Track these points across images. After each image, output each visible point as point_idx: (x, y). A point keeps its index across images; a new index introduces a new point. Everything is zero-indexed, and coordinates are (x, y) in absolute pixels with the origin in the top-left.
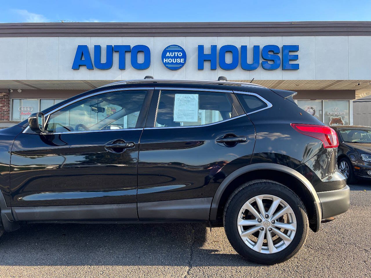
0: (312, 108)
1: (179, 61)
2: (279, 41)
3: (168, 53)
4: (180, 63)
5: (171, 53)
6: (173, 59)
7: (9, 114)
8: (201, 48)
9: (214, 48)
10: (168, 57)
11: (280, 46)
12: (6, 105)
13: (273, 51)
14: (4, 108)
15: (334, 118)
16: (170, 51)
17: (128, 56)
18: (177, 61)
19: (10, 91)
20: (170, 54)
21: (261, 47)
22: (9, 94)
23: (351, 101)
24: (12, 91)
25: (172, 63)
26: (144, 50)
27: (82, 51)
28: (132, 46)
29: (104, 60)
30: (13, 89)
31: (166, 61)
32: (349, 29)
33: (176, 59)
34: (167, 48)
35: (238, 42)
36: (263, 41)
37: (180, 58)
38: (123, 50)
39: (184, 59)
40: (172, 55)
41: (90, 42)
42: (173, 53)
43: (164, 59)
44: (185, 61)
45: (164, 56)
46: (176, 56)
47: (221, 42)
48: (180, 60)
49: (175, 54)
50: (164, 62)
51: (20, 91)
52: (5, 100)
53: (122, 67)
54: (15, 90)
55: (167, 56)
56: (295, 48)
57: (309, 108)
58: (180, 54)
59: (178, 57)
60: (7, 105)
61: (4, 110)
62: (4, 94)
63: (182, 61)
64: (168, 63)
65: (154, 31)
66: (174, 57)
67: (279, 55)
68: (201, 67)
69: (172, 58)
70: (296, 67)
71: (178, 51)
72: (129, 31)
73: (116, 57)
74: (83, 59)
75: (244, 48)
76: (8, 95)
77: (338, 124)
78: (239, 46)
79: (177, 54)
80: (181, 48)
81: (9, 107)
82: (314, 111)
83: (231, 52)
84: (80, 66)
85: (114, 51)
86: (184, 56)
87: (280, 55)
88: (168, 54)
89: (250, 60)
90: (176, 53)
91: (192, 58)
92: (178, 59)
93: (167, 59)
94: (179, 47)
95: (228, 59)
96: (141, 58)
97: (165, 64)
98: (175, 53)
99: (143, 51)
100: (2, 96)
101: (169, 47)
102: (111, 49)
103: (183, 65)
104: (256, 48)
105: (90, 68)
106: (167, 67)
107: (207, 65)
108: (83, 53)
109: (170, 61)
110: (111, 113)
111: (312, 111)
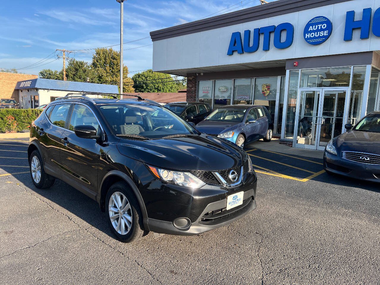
1: (322, 34)
3: (311, 27)
4: (324, 36)
6: (316, 33)
7: (196, 92)
8: (350, 14)
9: (367, 11)
10: (311, 32)
12: (193, 86)
17: (273, 36)
18: (320, 34)
22: (196, 77)
24: (197, 75)
25: (315, 38)
28: (276, 26)
29: (252, 43)
30: (198, 73)
31: (308, 37)
33: (319, 33)
34: (310, 21)
37: (324, 30)
38: (269, 31)
39: (328, 31)
40: (315, 28)
42: (317, 26)
43: (306, 34)
44: (329, 33)
45: (306, 31)
48: (324, 33)
49: (318, 27)
50: (306, 37)
51: (202, 74)
52: (194, 82)
53: (266, 48)
54: (199, 74)
55: (309, 30)
58: (324, 26)
59: (322, 30)
61: (193, 90)
62: (193, 77)
63: (326, 33)
64: (310, 38)
65: (299, 5)
66: (318, 30)
69: (314, 31)
71: (322, 23)
72: (275, 10)
73: (262, 39)
74: (236, 45)
76: (195, 78)
79: (321, 26)
80: (326, 18)
81: (195, 87)
84: (233, 51)
85: (260, 34)
86: (329, 27)
88: (311, 28)
90: (320, 26)
91: (339, 28)
92: (321, 32)
93: (309, 34)
94: (324, 17)
96: (284, 37)
97: (307, 40)
99: (286, 29)
100: (192, 79)
101: (313, 19)
103: (326, 38)
105: (241, 52)
106: (308, 42)
107: (357, 34)
108: (235, 39)
109: (312, 35)
110: (266, 89)
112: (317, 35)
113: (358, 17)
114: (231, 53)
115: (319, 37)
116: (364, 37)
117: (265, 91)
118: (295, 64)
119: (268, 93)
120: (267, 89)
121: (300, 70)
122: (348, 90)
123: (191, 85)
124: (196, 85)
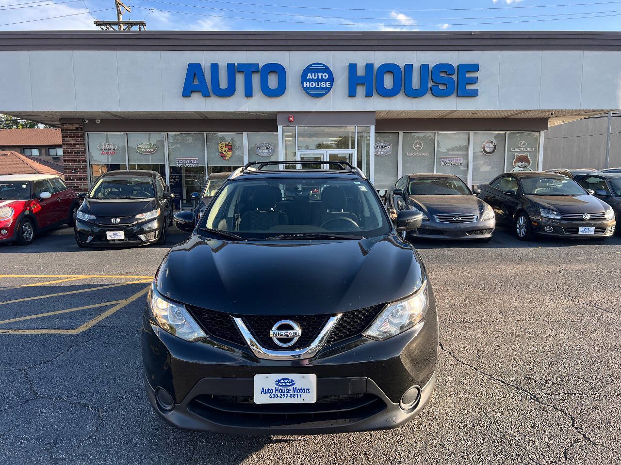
0: (492, 142)
1: (323, 84)
2: (454, 58)
3: (309, 74)
4: (326, 88)
5: (313, 74)
6: (317, 83)
7: (85, 153)
8: (352, 67)
9: (369, 67)
10: (310, 80)
11: (455, 65)
12: (80, 142)
13: (446, 72)
14: (78, 146)
15: (519, 155)
16: (312, 72)
17: (256, 79)
18: (321, 85)
19: (85, 121)
20: (312, 76)
21: (431, 66)
22: (83, 126)
23: (543, 133)
24: (87, 122)
25: (315, 88)
26: (277, 69)
27: (194, 70)
28: (261, 65)
29: (223, 84)
30: (88, 119)
31: (306, 86)
32: (544, 42)
33: (320, 83)
34: (308, 67)
35: (400, 58)
36: (433, 58)
37: (326, 81)
38: (248, 70)
39: (330, 82)
40: (315, 76)
41: (205, 58)
42: (316, 74)
43: (305, 83)
44: (332, 85)
45: (304, 78)
46: (320, 78)
47: (379, 58)
48: (326, 84)
49: (318, 76)
50: (305, 87)
51: (98, 122)
52: (78, 135)
53: (249, 94)
54: (92, 121)
55: (308, 78)
56: (475, 68)
57: (488, 142)
58: (325, 76)
59: (322, 80)
60: (82, 142)
61: (78, 148)
64: (310, 88)
65: (289, 43)
66: (318, 80)
67: (452, 77)
68: (352, 94)
69: (314, 81)
70: (474, 94)
71: (323, 72)
72: (256, 43)
73: (240, 79)
74: (196, 82)
75: (409, 67)
76: (81, 128)
77: (523, 163)
78: (402, 65)
79: (322, 76)
80: (327, 67)
81: (84, 144)
82: (495, 146)
83: (392, 72)
84: (192, 92)
85: (236, 71)
86: (331, 79)
87: (454, 77)
88: (309, 76)
89: (416, 84)
90: (320, 74)
91: (341, 81)
93: (308, 83)
94: (324, 65)
95: (388, 82)
96: (273, 82)
97: (306, 90)
98: (318, 74)
99: (275, 72)
100: (74, 128)
101: (311, 65)
102: (232, 69)
103: (329, 89)
104: (424, 67)
105: (206, 95)
106: (308, 93)
107: (360, 90)
108: (195, 74)
109: (312, 85)
110: (225, 150)
111: (492, 146)
112: (318, 85)
113: (360, 72)
114: (187, 93)
115: (321, 88)
116: (368, 94)
117: (225, 153)
118: (291, 119)
119: (230, 156)
120: (227, 149)
121: (297, 127)
122: (355, 152)
123: (73, 140)
124: (84, 140)
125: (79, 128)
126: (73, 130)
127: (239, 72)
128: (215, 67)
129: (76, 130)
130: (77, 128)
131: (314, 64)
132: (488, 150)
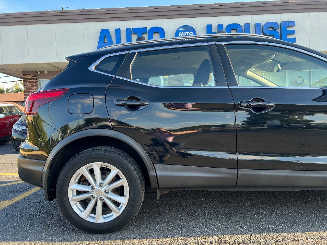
0: (301, 77)
2: (278, 18)
3: (180, 33)
8: (209, 27)
12: (34, 85)
13: (272, 28)
14: (33, 88)
16: (182, 31)
19: (38, 73)
20: (182, 34)
21: (262, 24)
22: (36, 75)
24: (39, 73)
26: (160, 31)
27: (105, 34)
28: (148, 29)
30: (40, 71)
35: (241, 20)
36: (263, 19)
38: (140, 32)
40: (184, 34)
41: (111, 26)
42: (185, 33)
45: (177, 35)
47: (227, 20)
49: (186, 34)
51: (46, 72)
52: (34, 81)
54: (42, 72)
55: (179, 35)
56: (292, 24)
58: (191, 34)
60: (36, 85)
61: (34, 90)
62: (33, 75)
65: (167, 13)
67: (277, 30)
70: (293, 41)
71: (189, 31)
72: (145, 14)
73: (134, 38)
74: (106, 41)
75: (247, 25)
76: (36, 77)
78: (242, 24)
80: (192, 28)
81: (37, 87)
82: (303, 79)
83: (236, 29)
87: (279, 30)
90: (188, 33)
94: (190, 27)
98: (186, 32)
99: (158, 32)
100: (31, 77)
101: (181, 27)
102: (129, 32)
104: (257, 25)
108: (105, 36)
111: (301, 79)
113: (214, 29)
123: (30, 84)
124: (37, 84)
125: (35, 77)
126: (31, 78)
127: (133, 34)
128: (118, 31)
129: (32, 78)
130: (32, 77)
131: (183, 26)
132: (298, 82)
